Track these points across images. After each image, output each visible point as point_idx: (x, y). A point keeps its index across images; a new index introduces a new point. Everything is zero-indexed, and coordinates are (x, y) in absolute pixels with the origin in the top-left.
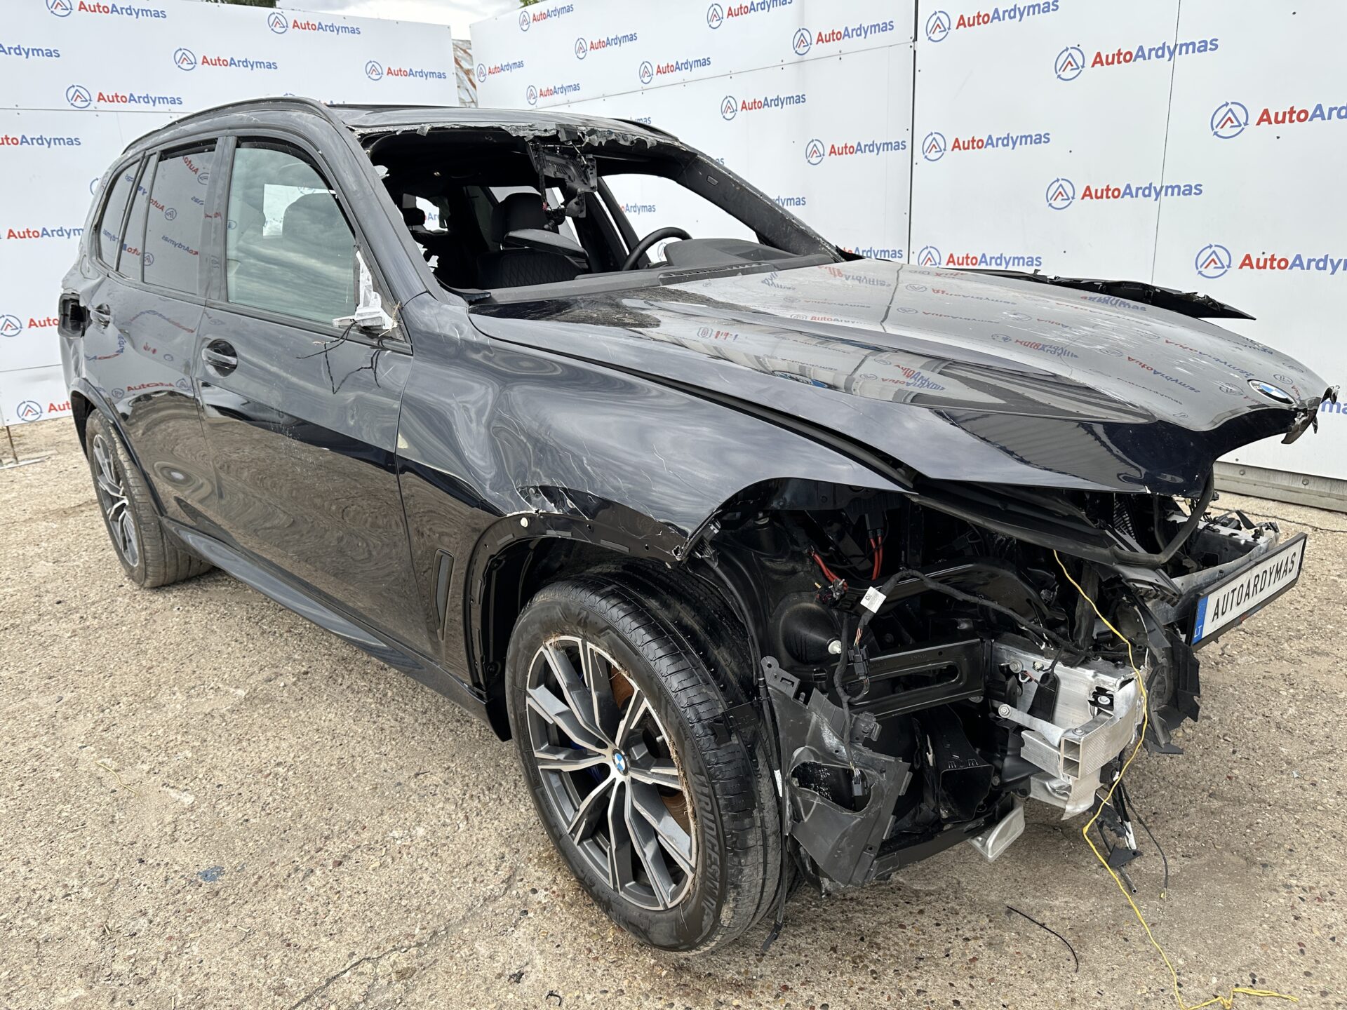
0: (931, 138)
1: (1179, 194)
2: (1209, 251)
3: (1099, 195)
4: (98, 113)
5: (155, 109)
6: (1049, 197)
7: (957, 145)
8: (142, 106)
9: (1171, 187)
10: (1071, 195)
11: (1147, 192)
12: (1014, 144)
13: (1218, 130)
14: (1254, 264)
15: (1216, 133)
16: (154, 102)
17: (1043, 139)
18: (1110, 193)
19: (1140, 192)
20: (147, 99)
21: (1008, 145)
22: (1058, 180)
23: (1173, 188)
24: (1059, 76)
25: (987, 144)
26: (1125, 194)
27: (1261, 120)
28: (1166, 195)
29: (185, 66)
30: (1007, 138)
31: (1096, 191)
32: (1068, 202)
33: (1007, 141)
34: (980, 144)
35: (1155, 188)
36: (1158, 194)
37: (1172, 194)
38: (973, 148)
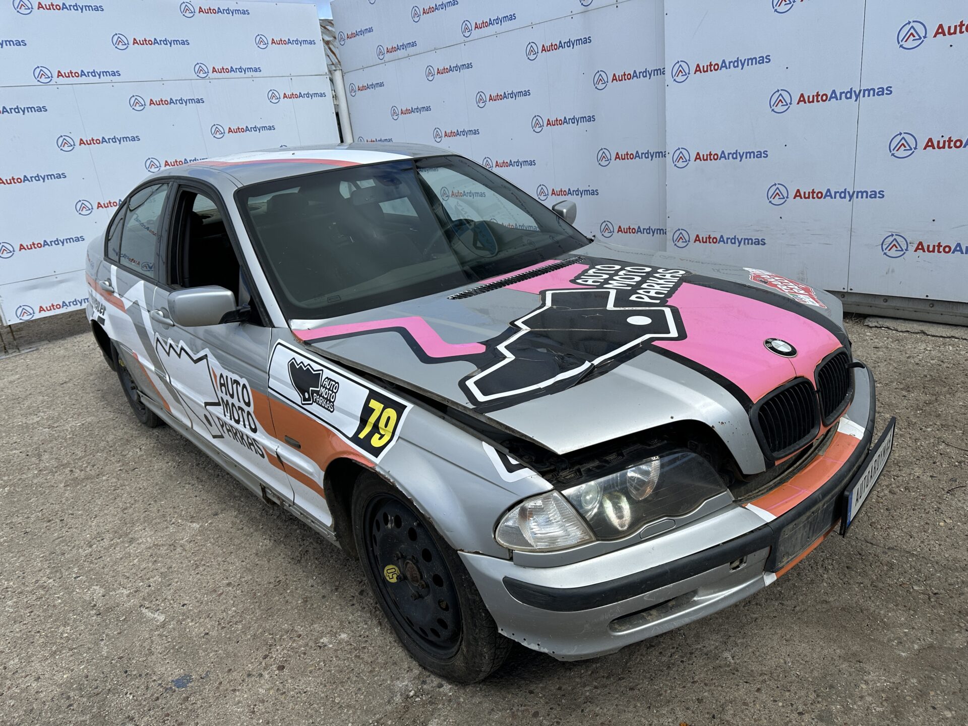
0: (678, 65)
1: (874, 95)
2: (899, 137)
3: (811, 100)
4: (58, 86)
5: (100, 81)
6: (772, 104)
7: (698, 69)
8: (91, 79)
9: (867, 90)
10: (788, 102)
11: (848, 95)
12: (743, 65)
13: (903, 43)
14: (936, 146)
15: (901, 46)
16: (99, 75)
17: (765, 60)
18: (820, 98)
19: (843, 95)
20: (94, 74)
21: (738, 66)
22: (778, 91)
23: (869, 91)
24: (776, 10)
25: (722, 67)
26: (831, 97)
27: (937, 33)
28: (864, 96)
29: (120, 46)
30: (737, 61)
31: (809, 97)
32: (787, 107)
33: (738, 63)
34: (716, 67)
35: (855, 92)
36: (857, 96)
37: (869, 96)
38: (711, 71)
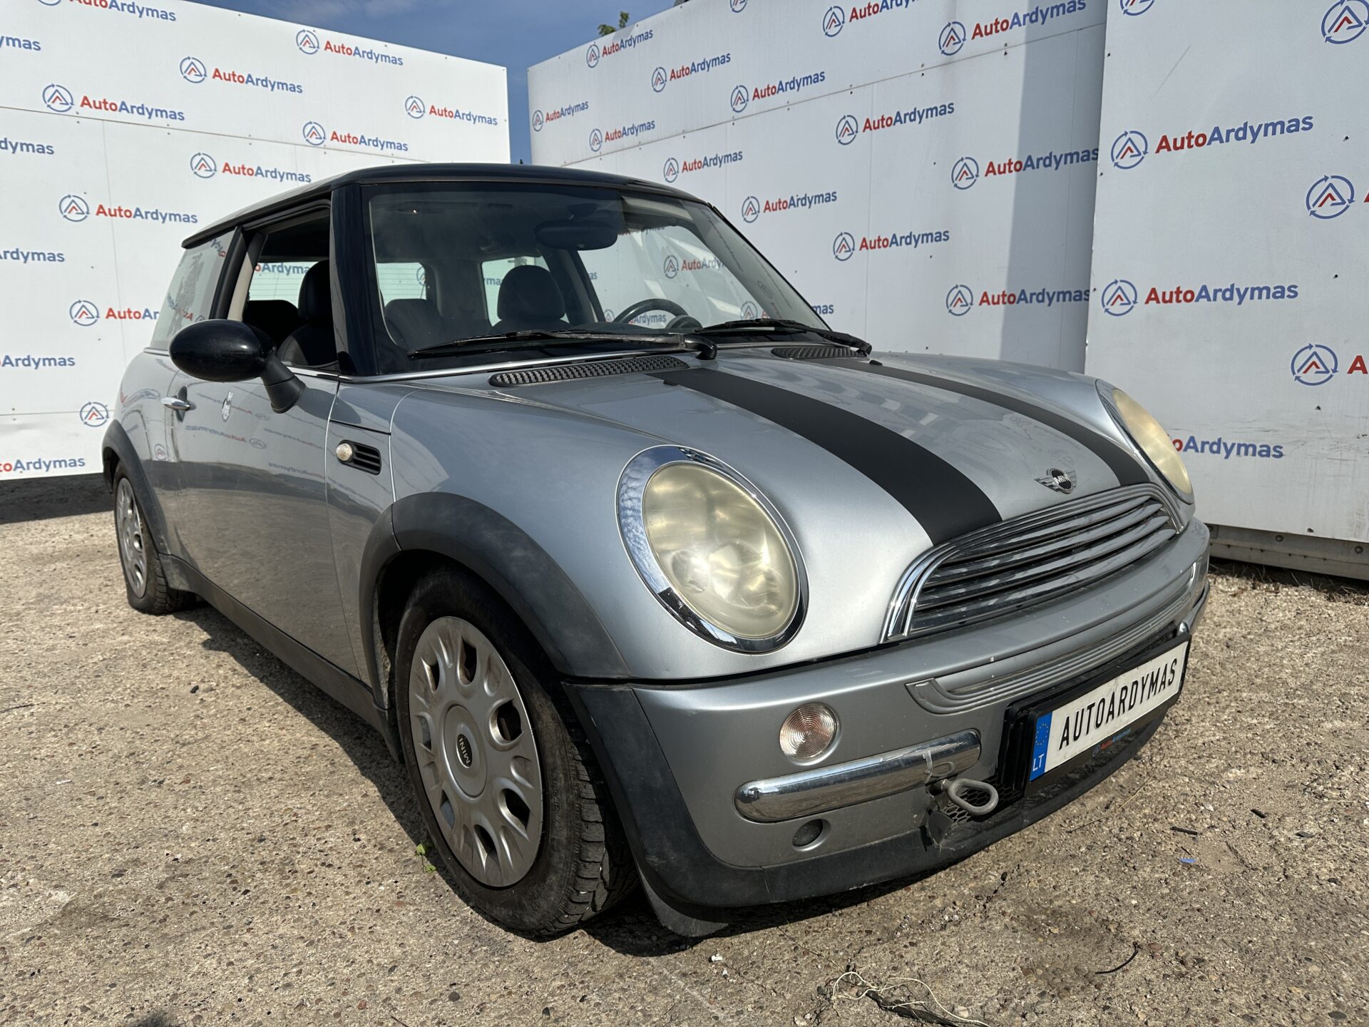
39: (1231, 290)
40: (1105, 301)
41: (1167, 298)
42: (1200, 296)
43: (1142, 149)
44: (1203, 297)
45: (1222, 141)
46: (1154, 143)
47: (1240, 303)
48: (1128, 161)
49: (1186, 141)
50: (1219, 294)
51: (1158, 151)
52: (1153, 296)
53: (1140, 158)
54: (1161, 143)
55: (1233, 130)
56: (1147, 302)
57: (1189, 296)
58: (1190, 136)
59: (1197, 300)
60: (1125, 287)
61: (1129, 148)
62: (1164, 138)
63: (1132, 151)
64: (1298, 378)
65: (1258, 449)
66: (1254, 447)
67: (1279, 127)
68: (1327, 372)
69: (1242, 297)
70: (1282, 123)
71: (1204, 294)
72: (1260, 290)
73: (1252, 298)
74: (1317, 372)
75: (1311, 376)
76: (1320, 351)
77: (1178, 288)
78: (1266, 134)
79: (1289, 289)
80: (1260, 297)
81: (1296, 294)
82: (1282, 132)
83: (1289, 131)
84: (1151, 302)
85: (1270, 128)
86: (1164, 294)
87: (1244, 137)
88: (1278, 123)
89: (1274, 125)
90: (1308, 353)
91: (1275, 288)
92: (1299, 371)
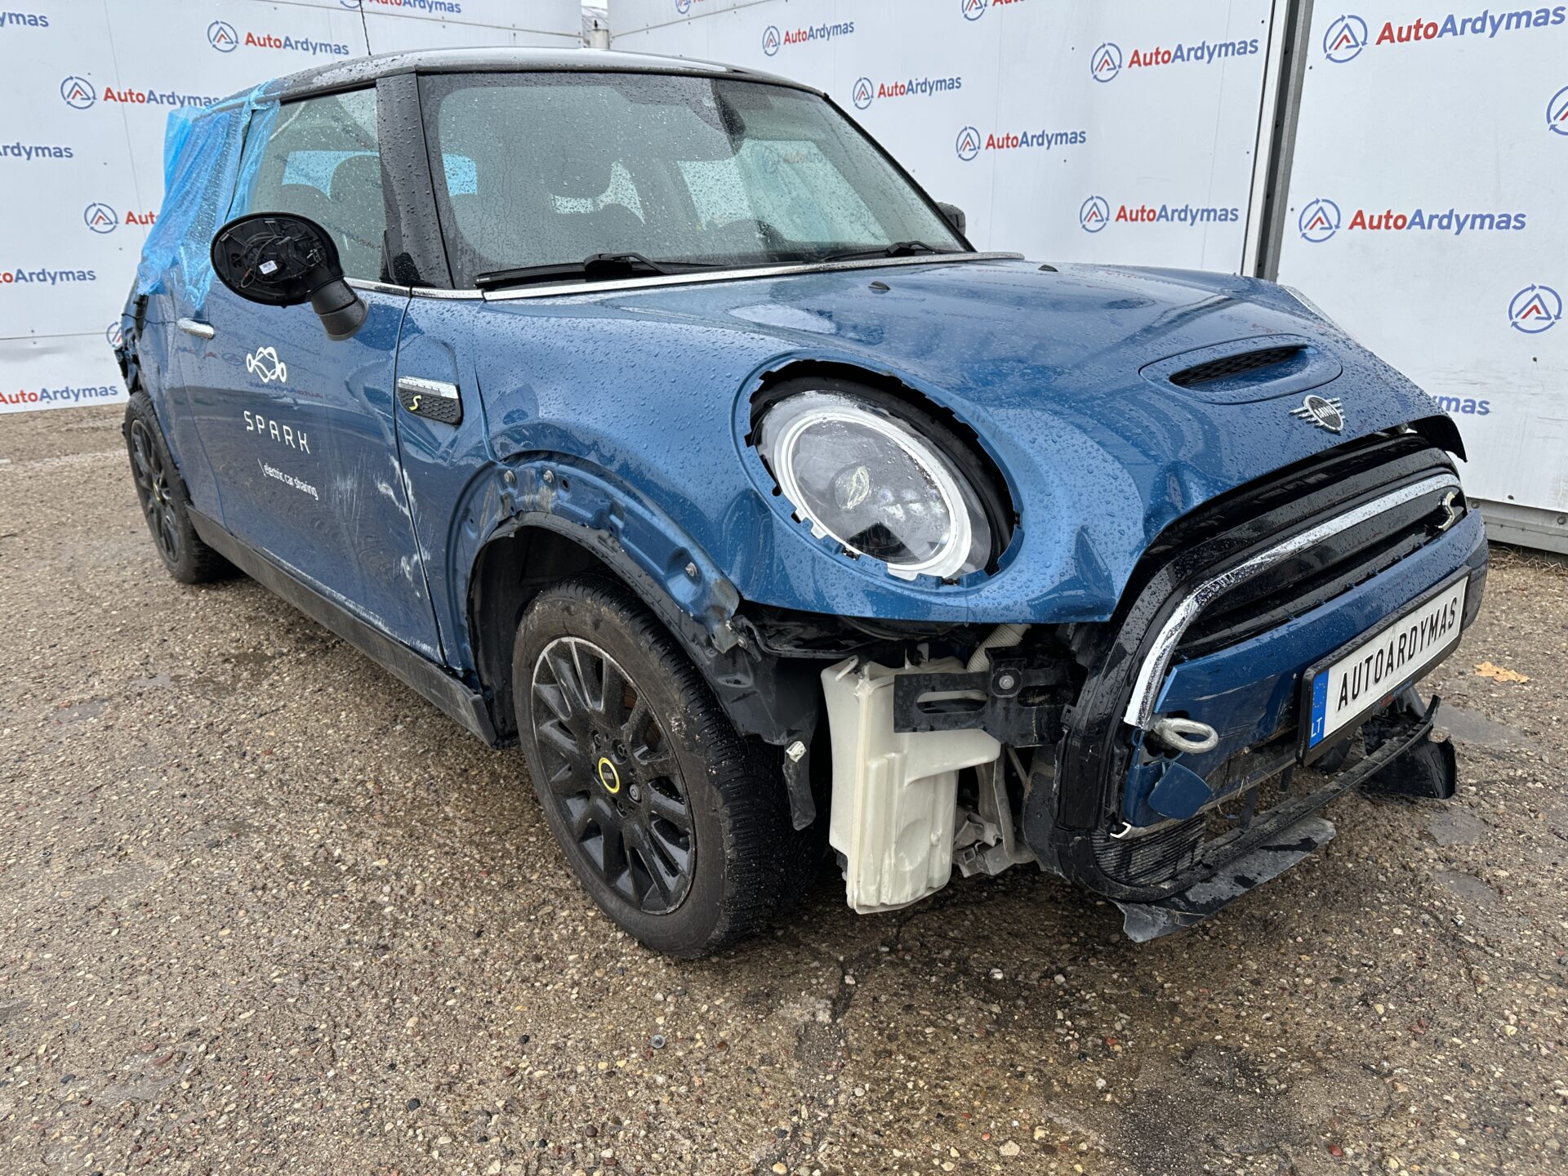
39: (1450, 217)
40: (1303, 225)
41: (1375, 223)
42: (1413, 223)
43: (1360, 39)
44: (1417, 224)
45: (1455, 34)
46: (1375, 33)
47: (1458, 233)
48: (1342, 53)
49: (1413, 31)
50: (1435, 222)
51: (1379, 43)
52: (1359, 220)
53: (1357, 49)
54: (1384, 32)
55: (1470, 20)
56: (1351, 227)
57: (1400, 222)
58: (1418, 25)
59: (1409, 228)
60: (1329, 208)
61: (1345, 37)
62: (1388, 27)
63: (1348, 41)
64: (1515, 324)
65: (1462, 404)
66: (1458, 401)
67: (1524, 19)
68: (1549, 318)
69: (1460, 226)
70: (1529, 14)
71: (1417, 220)
72: (1483, 218)
73: (1472, 227)
74: (1537, 318)
75: (1531, 323)
76: (1543, 294)
77: (1389, 212)
78: (1508, 27)
79: (1516, 219)
80: (1482, 227)
81: (1523, 224)
82: (1528, 25)
83: (1536, 24)
84: (1355, 227)
85: (1514, 20)
86: (1372, 218)
87: (1482, 30)
88: (1524, 14)
89: (1519, 16)
90: (1530, 295)
91: (1500, 216)
92: (1517, 315)
